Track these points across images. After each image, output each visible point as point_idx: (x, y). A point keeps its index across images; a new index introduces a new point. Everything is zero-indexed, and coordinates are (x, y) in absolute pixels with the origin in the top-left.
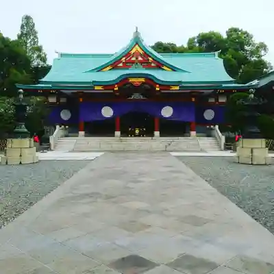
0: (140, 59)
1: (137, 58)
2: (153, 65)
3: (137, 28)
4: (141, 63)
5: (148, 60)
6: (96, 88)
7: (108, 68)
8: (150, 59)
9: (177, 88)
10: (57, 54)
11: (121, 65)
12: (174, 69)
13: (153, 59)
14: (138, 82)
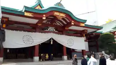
6: (26, 14)
9: (83, 25)
14: (61, 16)
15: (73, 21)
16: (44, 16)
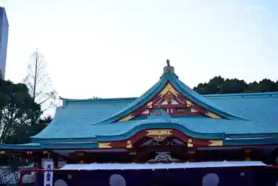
0: (174, 103)
1: (170, 102)
2: (193, 110)
3: (168, 61)
4: (176, 108)
5: (186, 104)
6: (101, 146)
7: (129, 118)
8: (188, 103)
9: (220, 143)
10: (62, 101)
11: (147, 112)
12: (223, 116)
13: (193, 103)
14: (161, 136)
15: (190, 141)
16: (129, 142)
